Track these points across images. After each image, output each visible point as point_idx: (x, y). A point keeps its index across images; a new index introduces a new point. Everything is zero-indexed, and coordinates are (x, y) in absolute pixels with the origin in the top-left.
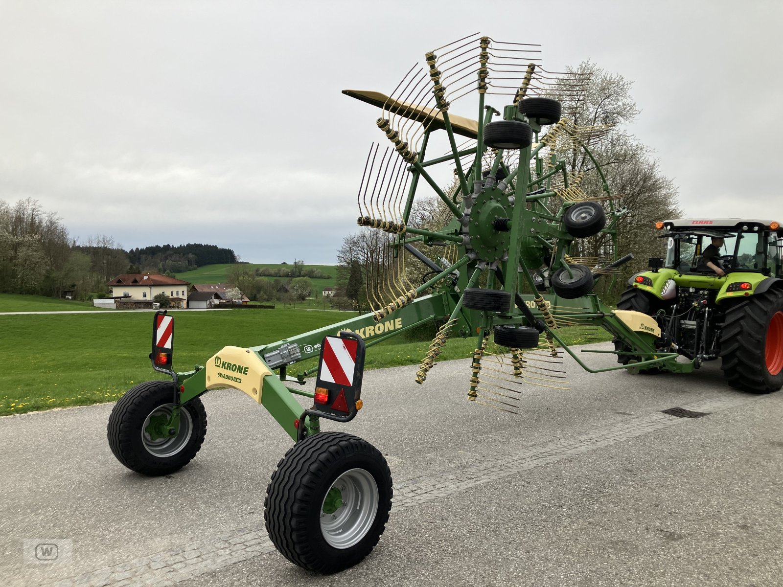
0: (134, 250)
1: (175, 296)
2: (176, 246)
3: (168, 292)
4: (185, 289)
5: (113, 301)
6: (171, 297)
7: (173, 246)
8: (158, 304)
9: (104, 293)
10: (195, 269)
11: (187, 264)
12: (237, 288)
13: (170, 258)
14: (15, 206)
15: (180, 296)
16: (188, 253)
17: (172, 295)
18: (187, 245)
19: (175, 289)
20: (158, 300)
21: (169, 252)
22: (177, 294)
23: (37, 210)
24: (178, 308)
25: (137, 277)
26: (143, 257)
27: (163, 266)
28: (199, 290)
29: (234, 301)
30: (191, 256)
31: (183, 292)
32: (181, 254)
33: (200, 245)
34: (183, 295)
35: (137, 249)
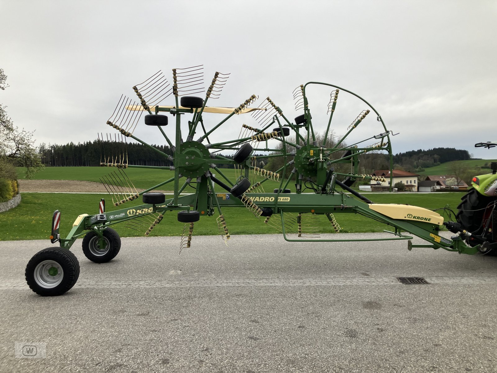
0: (399, 154)
1: (409, 184)
2: (426, 150)
3: (404, 181)
4: (416, 179)
5: (369, 187)
6: (406, 184)
7: (424, 150)
8: (397, 189)
9: (367, 182)
10: (439, 165)
11: (433, 162)
12: (454, 178)
13: (421, 158)
14: (323, 134)
15: (413, 184)
16: (434, 155)
17: (407, 183)
18: (434, 149)
19: (409, 179)
20: (397, 186)
21: (421, 154)
22: (411, 183)
23: (333, 135)
24: (410, 191)
25: (385, 172)
26: (404, 158)
27: (417, 163)
28: (432, 180)
29: (452, 187)
30: (436, 156)
31: (415, 181)
32: (429, 155)
33: (442, 149)
34: (415, 183)
35: (400, 153)
